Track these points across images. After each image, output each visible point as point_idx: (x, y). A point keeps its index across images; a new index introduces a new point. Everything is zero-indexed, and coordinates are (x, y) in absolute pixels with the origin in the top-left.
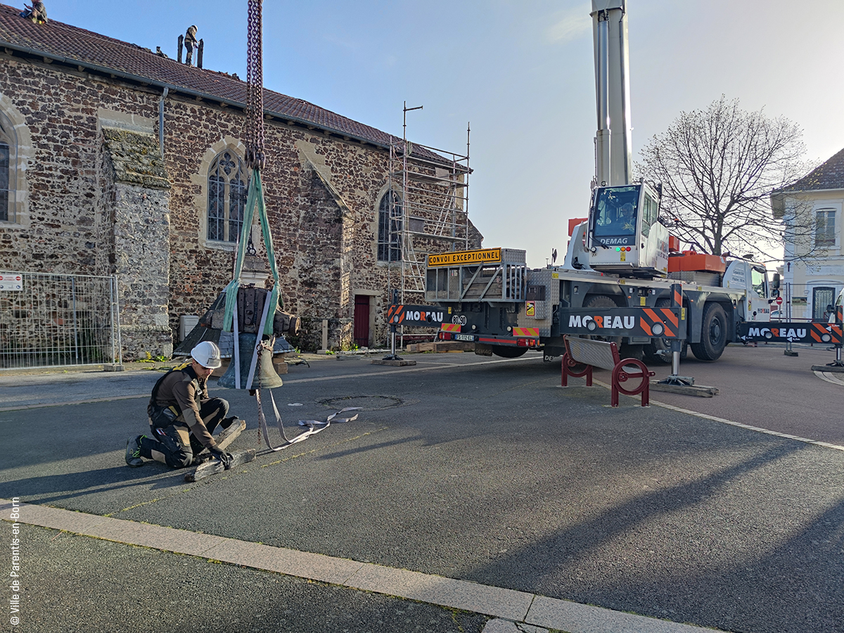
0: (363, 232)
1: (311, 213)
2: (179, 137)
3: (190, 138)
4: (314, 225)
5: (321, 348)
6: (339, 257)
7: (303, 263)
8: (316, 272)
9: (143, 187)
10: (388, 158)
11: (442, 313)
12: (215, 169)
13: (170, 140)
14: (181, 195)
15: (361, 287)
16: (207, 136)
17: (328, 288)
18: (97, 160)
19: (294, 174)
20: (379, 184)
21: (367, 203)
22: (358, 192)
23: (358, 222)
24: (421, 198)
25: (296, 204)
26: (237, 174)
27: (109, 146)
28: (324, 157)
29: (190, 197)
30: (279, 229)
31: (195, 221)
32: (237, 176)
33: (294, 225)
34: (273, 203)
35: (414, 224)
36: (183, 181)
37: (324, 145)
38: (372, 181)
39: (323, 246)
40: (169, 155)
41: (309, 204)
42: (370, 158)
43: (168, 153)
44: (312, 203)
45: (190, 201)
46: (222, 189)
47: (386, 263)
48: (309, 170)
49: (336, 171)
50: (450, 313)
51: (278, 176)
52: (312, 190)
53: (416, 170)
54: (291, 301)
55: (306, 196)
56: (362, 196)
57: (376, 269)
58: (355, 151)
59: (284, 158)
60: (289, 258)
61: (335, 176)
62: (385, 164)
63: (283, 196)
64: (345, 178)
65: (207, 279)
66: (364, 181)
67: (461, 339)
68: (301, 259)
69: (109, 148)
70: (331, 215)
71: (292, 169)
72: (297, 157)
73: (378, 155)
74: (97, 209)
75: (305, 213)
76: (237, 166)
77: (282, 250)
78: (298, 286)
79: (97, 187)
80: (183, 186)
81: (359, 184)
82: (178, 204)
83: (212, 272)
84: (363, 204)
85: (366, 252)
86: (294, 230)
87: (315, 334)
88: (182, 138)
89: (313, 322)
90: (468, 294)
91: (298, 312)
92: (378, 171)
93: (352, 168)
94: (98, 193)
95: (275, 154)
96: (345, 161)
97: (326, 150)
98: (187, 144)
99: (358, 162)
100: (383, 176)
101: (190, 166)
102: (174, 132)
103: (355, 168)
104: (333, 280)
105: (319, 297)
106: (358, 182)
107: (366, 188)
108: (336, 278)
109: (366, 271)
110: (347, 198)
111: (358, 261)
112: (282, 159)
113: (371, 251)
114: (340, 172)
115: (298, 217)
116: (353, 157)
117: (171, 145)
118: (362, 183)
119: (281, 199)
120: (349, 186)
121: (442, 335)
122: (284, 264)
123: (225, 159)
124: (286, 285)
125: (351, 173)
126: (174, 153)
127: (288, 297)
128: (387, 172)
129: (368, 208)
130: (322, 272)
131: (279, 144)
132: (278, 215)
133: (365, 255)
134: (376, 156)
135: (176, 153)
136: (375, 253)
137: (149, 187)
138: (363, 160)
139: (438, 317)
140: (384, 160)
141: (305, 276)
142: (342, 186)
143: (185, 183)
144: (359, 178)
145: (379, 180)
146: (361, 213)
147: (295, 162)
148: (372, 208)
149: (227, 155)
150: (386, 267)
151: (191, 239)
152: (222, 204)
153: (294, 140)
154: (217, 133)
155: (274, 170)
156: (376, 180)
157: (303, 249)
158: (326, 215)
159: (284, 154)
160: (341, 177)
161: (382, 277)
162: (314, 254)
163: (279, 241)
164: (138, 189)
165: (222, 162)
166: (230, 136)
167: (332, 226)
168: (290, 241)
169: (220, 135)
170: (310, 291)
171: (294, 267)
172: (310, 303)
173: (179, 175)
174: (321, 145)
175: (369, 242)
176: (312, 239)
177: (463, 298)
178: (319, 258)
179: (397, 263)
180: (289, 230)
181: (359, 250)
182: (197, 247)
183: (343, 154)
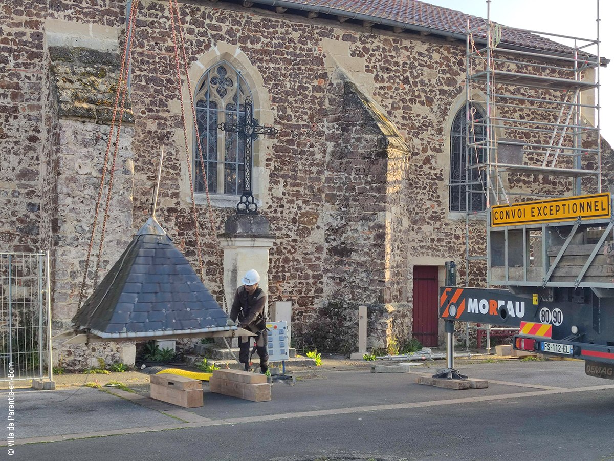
0: (426, 168)
1: (343, 145)
2: (153, 49)
3: (170, 50)
4: (347, 163)
5: (357, 350)
6: (384, 210)
7: (330, 220)
8: (349, 233)
9: (97, 123)
10: (464, 53)
11: (523, 304)
12: (203, 91)
13: (142, 54)
14: (156, 131)
15: (423, 253)
16: (192, 44)
17: (366, 258)
18: (43, 90)
19: (318, 89)
20: (450, 95)
21: (431, 124)
22: (417, 108)
23: (417, 154)
24: (521, 110)
25: (321, 134)
26: (236, 95)
27: (55, 70)
28: (362, 62)
29: (169, 133)
30: (295, 171)
31: (174, 167)
32: (235, 98)
33: (318, 165)
34: (287, 134)
35: (507, 152)
36: (158, 111)
37: (364, 42)
38: (440, 90)
39: (360, 193)
40: (140, 76)
41: (339, 132)
42: (436, 56)
43: (138, 73)
44: (344, 130)
45: (168, 139)
46: (214, 119)
47: (463, 214)
48: (339, 81)
49: (383, 80)
50: (535, 303)
51: (294, 94)
52: (345, 110)
53: (512, 68)
54: (314, 277)
55: (336, 120)
56: (422, 115)
57: (446, 224)
58: (412, 47)
59: (303, 68)
60: (311, 214)
61: (381, 88)
62: (460, 63)
63: (301, 123)
64: (397, 89)
65: (192, 248)
66: (425, 92)
67: (551, 350)
68: (327, 214)
69: (55, 73)
70: (371, 147)
71: (316, 83)
72: (322, 64)
73: (448, 50)
74: (43, 158)
75: (334, 146)
76: (236, 84)
77: (300, 202)
78: (324, 255)
79: (43, 126)
80: (158, 118)
81: (419, 96)
82: (151, 144)
83: (200, 238)
84: (424, 126)
85: (430, 199)
86: (319, 172)
87: (349, 328)
88: (157, 51)
89: (345, 309)
90: (558, 273)
91: (324, 294)
92: (448, 75)
93: (408, 74)
94: (43, 135)
95: (289, 62)
96: (396, 64)
97: (366, 50)
98: (165, 58)
99: (416, 64)
100: (456, 82)
101: (168, 89)
102: (146, 43)
103: (412, 73)
104: (374, 245)
105: (355, 271)
106: (417, 93)
107: (430, 101)
108: (379, 242)
109: (431, 228)
110: (399, 119)
111: (417, 213)
112: (299, 69)
113: (438, 197)
114: (389, 81)
115: (324, 152)
116: (408, 57)
117: (142, 62)
118: (423, 95)
119: (298, 127)
120: (403, 101)
121: (520, 342)
122: (303, 223)
123: (218, 76)
124: (306, 254)
125: (406, 81)
126: (145, 73)
127: (310, 272)
128: (463, 75)
129: (433, 132)
130: (359, 234)
131: (295, 48)
132: (295, 151)
133: (429, 204)
134: (445, 53)
135: (150, 71)
136: (446, 200)
137: (106, 122)
138: (425, 59)
139: (517, 310)
140: (459, 57)
141: (334, 240)
142: (391, 101)
143: (161, 114)
144: (419, 87)
145: (451, 88)
146: (422, 140)
147: (320, 72)
148: (440, 131)
149: (222, 69)
150: (463, 221)
151: (170, 192)
152: (213, 141)
153: (318, 40)
154: (206, 39)
155: (288, 85)
156: (445, 88)
157: (331, 199)
158: (365, 147)
159: (304, 61)
160: (389, 88)
161: (457, 237)
162: (347, 206)
163: (295, 189)
164: (90, 126)
165: (213, 81)
166: (225, 42)
167: (372, 162)
168: (311, 188)
169: (210, 42)
170: (341, 262)
171: (318, 227)
172: (342, 280)
173: (152, 103)
174: (358, 44)
175: (435, 184)
176: (344, 184)
177: (550, 280)
178: (354, 212)
179: (480, 215)
180: (310, 172)
181: (419, 197)
182: (178, 203)
183: (393, 54)
